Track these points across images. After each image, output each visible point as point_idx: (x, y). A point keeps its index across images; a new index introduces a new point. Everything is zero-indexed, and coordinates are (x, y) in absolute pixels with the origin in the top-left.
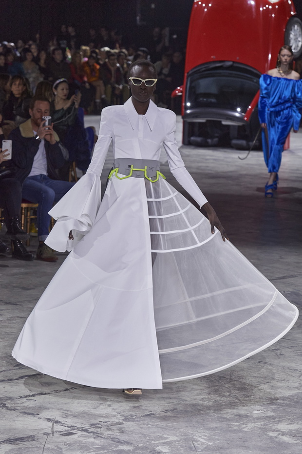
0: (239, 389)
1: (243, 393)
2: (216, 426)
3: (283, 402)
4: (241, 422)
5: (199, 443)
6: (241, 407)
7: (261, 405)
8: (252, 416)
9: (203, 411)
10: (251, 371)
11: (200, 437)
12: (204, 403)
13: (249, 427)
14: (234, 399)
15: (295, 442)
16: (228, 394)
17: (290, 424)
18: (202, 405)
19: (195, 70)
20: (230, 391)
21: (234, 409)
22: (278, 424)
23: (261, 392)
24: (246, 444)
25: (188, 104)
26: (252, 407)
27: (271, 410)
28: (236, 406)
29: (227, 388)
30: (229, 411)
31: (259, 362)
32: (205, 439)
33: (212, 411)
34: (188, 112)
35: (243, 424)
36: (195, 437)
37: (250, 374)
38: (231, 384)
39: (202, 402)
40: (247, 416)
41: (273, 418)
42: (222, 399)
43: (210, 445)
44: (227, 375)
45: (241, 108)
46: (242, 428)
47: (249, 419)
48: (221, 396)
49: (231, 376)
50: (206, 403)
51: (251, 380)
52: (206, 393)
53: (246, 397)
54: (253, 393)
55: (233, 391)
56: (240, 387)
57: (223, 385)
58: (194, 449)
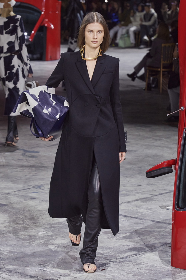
0: (29, 219)
1: (32, 221)
2: (15, 243)
3: (58, 225)
4: (31, 240)
5: (3, 255)
6: (31, 231)
7: (44, 229)
8: (38, 236)
9: (6, 234)
10: (37, 206)
13: (36, 243)
14: (26, 226)
15: (66, 251)
16: (22, 222)
17: (63, 240)
18: (5, 231)
21: (26, 232)
22: (55, 240)
23: (44, 220)
24: (35, 254)
26: (38, 230)
27: (51, 231)
28: (28, 230)
29: (21, 218)
30: (23, 233)
31: (43, 201)
32: (7, 252)
33: (11, 234)
35: (32, 241)
36: (1, 252)
37: (36, 209)
38: (24, 216)
39: (5, 229)
40: (35, 236)
41: (52, 236)
42: (18, 226)
43: (10, 256)
44: (22, 210)
45: (27, 33)
46: (32, 244)
47: (36, 238)
48: (18, 224)
49: (24, 211)
50: (7, 229)
51: (37, 213)
52: (8, 222)
53: (34, 224)
54: (38, 221)
55: (25, 221)
56: (30, 217)
57: (19, 217)
58: (0, 259)
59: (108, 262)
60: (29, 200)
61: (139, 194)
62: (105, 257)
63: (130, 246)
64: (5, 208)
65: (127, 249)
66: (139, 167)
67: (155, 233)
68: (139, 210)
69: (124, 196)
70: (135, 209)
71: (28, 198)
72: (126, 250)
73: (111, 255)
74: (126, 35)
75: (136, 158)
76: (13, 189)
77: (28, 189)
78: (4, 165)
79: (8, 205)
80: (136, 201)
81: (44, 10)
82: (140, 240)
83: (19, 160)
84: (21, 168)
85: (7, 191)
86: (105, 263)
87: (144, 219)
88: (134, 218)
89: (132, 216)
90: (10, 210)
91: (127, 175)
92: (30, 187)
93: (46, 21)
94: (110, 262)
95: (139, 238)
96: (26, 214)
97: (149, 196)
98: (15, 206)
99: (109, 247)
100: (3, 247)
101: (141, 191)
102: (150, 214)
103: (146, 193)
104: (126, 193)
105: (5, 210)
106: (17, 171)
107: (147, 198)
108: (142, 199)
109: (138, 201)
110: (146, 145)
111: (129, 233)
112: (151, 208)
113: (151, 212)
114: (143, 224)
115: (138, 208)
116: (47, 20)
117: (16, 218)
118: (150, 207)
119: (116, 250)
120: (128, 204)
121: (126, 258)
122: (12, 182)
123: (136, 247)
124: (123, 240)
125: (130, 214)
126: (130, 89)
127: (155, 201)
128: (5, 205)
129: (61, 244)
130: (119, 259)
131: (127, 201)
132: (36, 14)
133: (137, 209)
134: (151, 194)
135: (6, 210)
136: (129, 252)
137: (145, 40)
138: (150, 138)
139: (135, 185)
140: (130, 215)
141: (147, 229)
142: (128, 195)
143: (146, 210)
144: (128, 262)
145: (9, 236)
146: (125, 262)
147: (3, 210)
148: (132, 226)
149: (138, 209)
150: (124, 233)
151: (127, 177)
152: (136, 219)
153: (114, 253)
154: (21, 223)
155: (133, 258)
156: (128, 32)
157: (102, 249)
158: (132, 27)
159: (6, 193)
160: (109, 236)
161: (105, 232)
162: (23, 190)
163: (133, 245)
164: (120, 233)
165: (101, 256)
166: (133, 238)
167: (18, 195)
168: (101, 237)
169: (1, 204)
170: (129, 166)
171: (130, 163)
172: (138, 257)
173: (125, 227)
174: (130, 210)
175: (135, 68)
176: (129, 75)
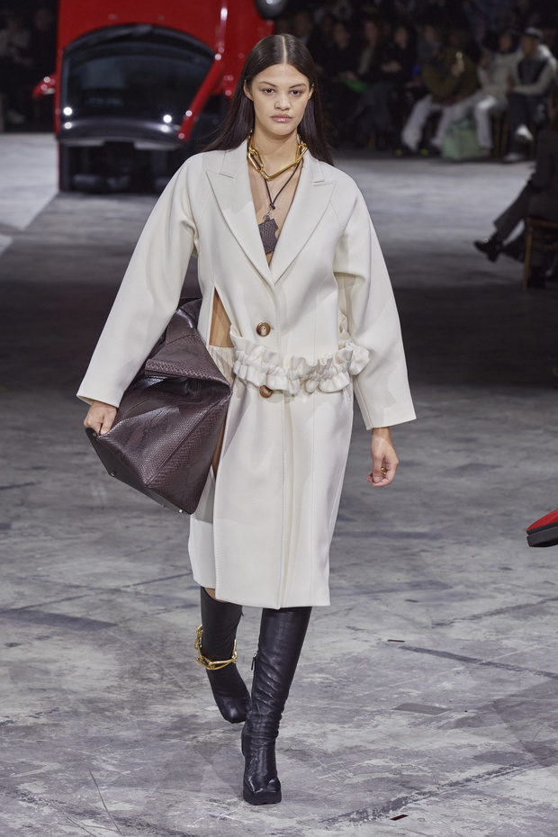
0: (179, 666)
1: (188, 673)
2: (136, 738)
4: (184, 730)
5: (102, 772)
6: (183, 701)
8: (205, 717)
9: (109, 711)
11: (104, 761)
12: (111, 695)
13: (199, 738)
14: (170, 686)
16: (156, 676)
18: (107, 701)
19: (79, 42)
20: (162, 670)
21: (169, 704)
24: (195, 770)
25: (68, 111)
26: (205, 698)
28: (174, 699)
29: (156, 665)
30: (160, 708)
32: (114, 765)
33: (127, 711)
34: (68, 125)
35: (188, 733)
36: (95, 763)
38: (164, 657)
39: (107, 695)
40: (196, 717)
42: (147, 687)
43: (123, 776)
44: (157, 640)
45: (172, 116)
46: (186, 741)
47: (199, 721)
48: (145, 681)
49: (163, 642)
50: (115, 696)
52: (114, 676)
53: (191, 681)
55: (167, 671)
56: (180, 662)
57: (148, 659)
58: (93, 784)
59: (413, 794)
60: (178, 610)
61: (504, 593)
62: (404, 779)
63: (479, 748)
64: (106, 633)
65: (468, 756)
66: (505, 515)
67: (554, 708)
68: (505, 642)
69: (461, 600)
70: (493, 638)
71: (174, 605)
72: (467, 759)
73: (421, 774)
74: (465, 124)
75: (496, 486)
76: (130, 578)
77: (176, 579)
78: (103, 508)
79: (115, 625)
80: (495, 614)
81: (222, 50)
82: (506, 729)
84: (155, 517)
85: (113, 584)
86: (405, 799)
87: (520, 670)
88: (489, 664)
89: (483, 658)
91: (469, 538)
92: (180, 573)
93: (229, 83)
94: (419, 794)
95: (505, 725)
96: (170, 651)
97: (535, 600)
98: (137, 627)
99: (417, 750)
100: (102, 750)
101: (509, 587)
102: (537, 652)
103: (526, 590)
104: (465, 590)
105: (106, 639)
106: (142, 525)
107: (527, 605)
108: (514, 608)
109: (502, 616)
110: (524, 449)
111: (476, 711)
112: (540, 637)
113: (539, 647)
114: (518, 683)
115: (501, 636)
116: (230, 78)
117: (141, 662)
118: (536, 634)
119: (437, 760)
120: (474, 625)
121: (466, 784)
122: (126, 556)
123: (496, 752)
124: (457, 730)
126: (480, 282)
127: (553, 614)
128: (107, 625)
130: (447, 788)
131: (470, 615)
132: (198, 59)
133: (498, 640)
134: (540, 596)
135: (111, 641)
136: (476, 765)
137: (523, 137)
138: (537, 428)
139: (492, 566)
140: (478, 657)
141: (530, 699)
142: (471, 597)
143: (524, 643)
144: (472, 796)
145: (118, 718)
146: (465, 796)
147: (100, 639)
148: (483, 688)
149: (502, 639)
150: (460, 709)
151: (468, 543)
152: (497, 667)
153: (430, 768)
154: (156, 678)
155: (488, 783)
156: (470, 115)
157: (394, 757)
158: (484, 98)
159: (110, 590)
160: (417, 718)
161: (404, 705)
162: (160, 582)
163: (488, 744)
164: (450, 710)
165: (391, 776)
166: (486, 725)
167: (145, 597)
168: (391, 720)
169: (95, 621)
170: (473, 512)
171: (477, 502)
172: (501, 781)
173: (464, 692)
174: (479, 641)
175: (497, 223)
176: (479, 245)
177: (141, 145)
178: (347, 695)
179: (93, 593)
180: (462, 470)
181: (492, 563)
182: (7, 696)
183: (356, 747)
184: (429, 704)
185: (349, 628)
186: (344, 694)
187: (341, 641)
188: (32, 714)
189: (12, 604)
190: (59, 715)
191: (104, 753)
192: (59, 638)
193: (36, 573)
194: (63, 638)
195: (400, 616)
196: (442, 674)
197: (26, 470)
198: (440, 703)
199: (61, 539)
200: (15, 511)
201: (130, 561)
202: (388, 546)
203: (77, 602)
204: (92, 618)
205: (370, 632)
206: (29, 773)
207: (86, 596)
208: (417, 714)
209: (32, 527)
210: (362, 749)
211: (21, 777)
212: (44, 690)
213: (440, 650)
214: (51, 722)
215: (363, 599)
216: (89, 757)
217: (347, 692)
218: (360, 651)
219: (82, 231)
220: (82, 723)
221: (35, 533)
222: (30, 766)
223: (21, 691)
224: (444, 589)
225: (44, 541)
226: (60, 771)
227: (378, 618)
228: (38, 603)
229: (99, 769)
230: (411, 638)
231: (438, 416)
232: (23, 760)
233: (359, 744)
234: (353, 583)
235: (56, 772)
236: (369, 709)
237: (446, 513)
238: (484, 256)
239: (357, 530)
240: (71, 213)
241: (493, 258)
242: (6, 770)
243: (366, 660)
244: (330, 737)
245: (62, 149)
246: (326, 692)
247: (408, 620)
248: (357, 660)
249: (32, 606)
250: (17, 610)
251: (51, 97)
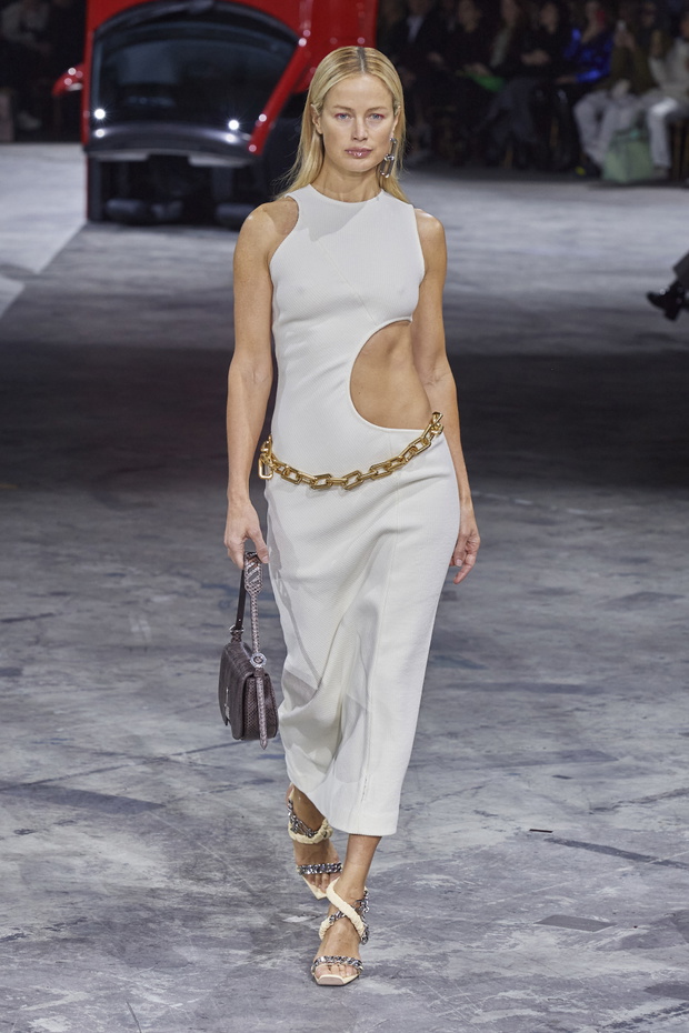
0: (248, 862)
1: (260, 871)
4: (256, 948)
5: (144, 1005)
6: (254, 910)
7: (307, 902)
8: (283, 932)
9: (154, 922)
12: (156, 901)
14: (236, 889)
15: (396, 992)
16: (218, 875)
17: (384, 947)
18: (152, 908)
19: (114, 22)
20: (226, 867)
21: (236, 914)
24: (270, 1003)
25: (100, 114)
28: (241, 907)
29: (217, 860)
30: (224, 920)
32: (159, 995)
33: (177, 922)
34: (100, 133)
35: (260, 952)
36: (134, 992)
37: (276, 822)
38: (228, 850)
39: (150, 901)
40: (270, 932)
42: (204, 890)
43: (173, 1009)
44: (219, 827)
45: (240, 121)
46: (257, 963)
47: (275, 937)
48: (202, 883)
49: (226, 830)
50: (162, 902)
51: (280, 839)
52: (162, 875)
53: (265, 882)
54: (284, 870)
55: (232, 869)
56: (250, 856)
57: (206, 853)
58: (132, 1021)
60: (247, 787)
62: (553, 1017)
63: (653, 977)
64: (150, 816)
65: (639, 988)
66: (686, 661)
69: (628, 776)
70: (673, 828)
71: (242, 780)
72: (636, 991)
73: (574, 1011)
74: (635, 134)
75: (676, 623)
76: (182, 743)
77: (244, 745)
78: (146, 648)
79: (162, 806)
80: (675, 796)
81: (307, 33)
83: (206, 625)
85: (159, 751)
88: (666, 863)
89: (658, 855)
90: (173, 825)
91: (640, 693)
95: (687, 946)
96: (237, 842)
98: (190, 809)
99: (569, 978)
100: (144, 975)
104: (634, 763)
105: (150, 825)
106: (198, 672)
109: (685, 798)
111: (649, 926)
115: (682, 826)
117: (197, 857)
119: (596, 992)
120: (645, 810)
121: (635, 1025)
122: (177, 713)
123: (677, 982)
124: (624, 953)
125: (653, 849)
126: (654, 348)
128: (150, 806)
129: (374, 966)
130: (610, 1030)
131: (641, 796)
132: (276, 45)
133: (679, 830)
135: (157, 827)
136: (649, 999)
139: (671, 731)
140: (651, 854)
142: (643, 772)
145: (167, 931)
147: (142, 825)
148: (658, 895)
150: (627, 924)
151: (638, 698)
152: (677, 867)
153: (587, 1004)
154: (217, 878)
155: (666, 1024)
157: (538, 988)
158: (660, 100)
159: (156, 758)
160: (570, 936)
161: (552, 917)
162: (223, 749)
163: (667, 972)
164: (613, 924)
165: (534, 1013)
166: (663, 946)
167: (203, 768)
168: (535, 938)
169: (135, 801)
170: (644, 658)
171: (650, 645)
172: (683, 1021)
173: (631, 900)
174: (653, 831)
175: (677, 268)
176: (653, 298)
177: (198, 160)
178: (475, 903)
179: (131, 763)
180: (631, 601)
181: (670, 727)
182: (17, 900)
183: (487, 973)
184: (586, 917)
185: (477, 812)
186: (470, 902)
187: (466, 831)
188: (50, 926)
189: (24, 776)
190: (87, 927)
191: (147, 978)
192: (86, 823)
193: (55, 735)
194: (91, 823)
195: (546, 797)
196: (603, 876)
197: (43, 596)
198: (601, 915)
199: (90, 690)
200: (27, 651)
201: (182, 720)
202: (530, 703)
203: (111, 774)
204: (132, 797)
205: (506, 819)
206: (46, 1005)
207: (122, 766)
208: (569, 930)
209: (50, 673)
210: (495, 976)
211: (36, 1011)
212: (67, 893)
213: (600, 844)
214: (75, 936)
215: (496, 774)
216: (127, 983)
217: (475, 899)
218: (492, 844)
219: (120, 275)
220: (117, 938)
221: (55, 682)
222: (47, 996)
223: (35, 894)
224: (605, 761)
225: (67, 692)
226: (87, 1002)
227: (516, 799)
228: (58, 776)
229: (139, 1002)
230: (560, 828)
231: (597, 528)
232: (38, 987)
233: (491, 969)
234: (483, 752)
235: (82, 1004)
236: (504, 922)
237: (607, 659)
238: (660, 312)
239: (489, 681)
240: (102, 251)
241: (672, 314)
242: (15, 1001)
243: (502, 857)
244: (452, 959)
245: (91, 164)
246: (447, 899)
247: (557, 802)
248: (488, 856)
249: (50, 780)
250: (30, 784)
251: (78, 94)
